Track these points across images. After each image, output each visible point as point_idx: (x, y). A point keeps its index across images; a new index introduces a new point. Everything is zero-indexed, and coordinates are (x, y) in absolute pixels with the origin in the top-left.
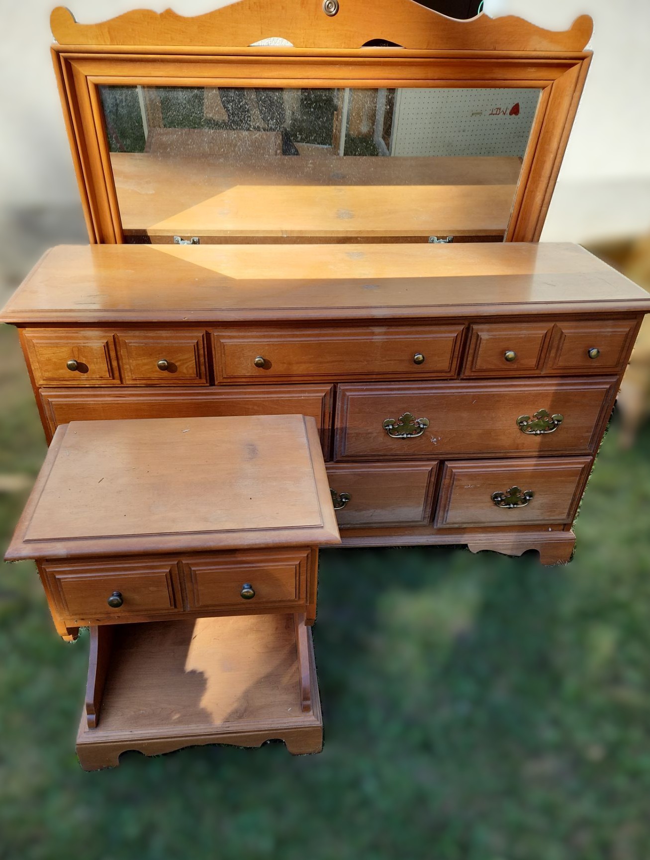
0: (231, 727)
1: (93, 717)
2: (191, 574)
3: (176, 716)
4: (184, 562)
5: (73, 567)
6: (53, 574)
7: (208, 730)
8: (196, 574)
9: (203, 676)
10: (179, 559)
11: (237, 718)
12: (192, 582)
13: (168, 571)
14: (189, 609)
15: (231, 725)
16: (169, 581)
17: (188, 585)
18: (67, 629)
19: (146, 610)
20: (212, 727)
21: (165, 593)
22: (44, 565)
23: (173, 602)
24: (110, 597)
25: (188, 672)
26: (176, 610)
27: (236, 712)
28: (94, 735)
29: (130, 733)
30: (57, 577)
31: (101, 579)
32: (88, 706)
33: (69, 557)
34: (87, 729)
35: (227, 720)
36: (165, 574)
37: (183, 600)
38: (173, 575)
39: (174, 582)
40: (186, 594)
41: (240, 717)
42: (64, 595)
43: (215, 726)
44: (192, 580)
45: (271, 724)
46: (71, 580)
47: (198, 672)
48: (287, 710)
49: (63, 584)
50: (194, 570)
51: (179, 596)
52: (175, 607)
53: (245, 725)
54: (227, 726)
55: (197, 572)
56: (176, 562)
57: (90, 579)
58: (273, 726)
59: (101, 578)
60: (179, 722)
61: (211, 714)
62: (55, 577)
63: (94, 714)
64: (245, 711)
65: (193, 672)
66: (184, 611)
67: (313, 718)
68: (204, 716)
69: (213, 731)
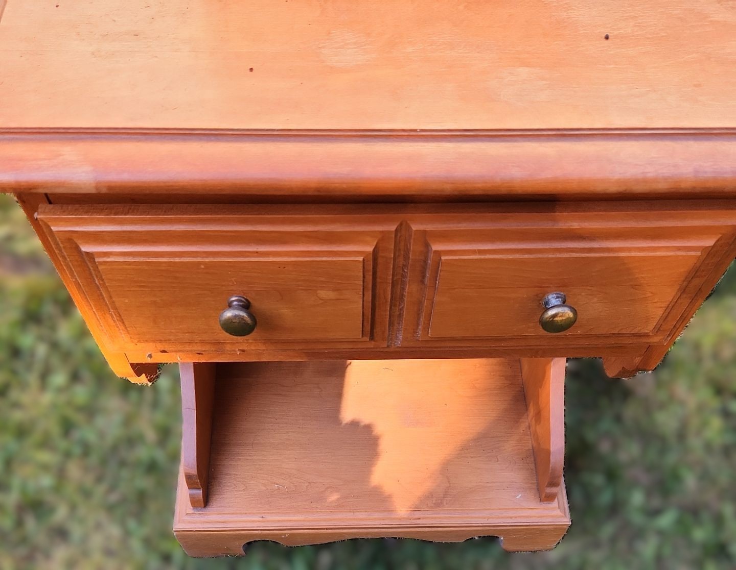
0: (423, 518)
1: (199, 493)
2: (425, 262)
3: (334, 497)
4: (414, 227)
5: (121, 222)
6: (71, 240)
7: (387, 522)
8: (438, 263)
9: (372, 431)
10: (402, 216)
11: (432, 505)
12: (422, 282)
13: (370, 249)
14: (399, 343)
15: (422, 516)
16: (369, 277)
17: (411, 289)
18: (132, 365)
19: (306, 342)
20: (393, 516)
21: (356, 304)
22: (44, 213)
23: (368, 328)
24: (224, 310)
25: (347, 424)
26: (371, 345)
27: (430, 495)
28: (202, 519)
29: (261, 519)
30: (85, 248)
31: (199, 263)
32: (189, 477)
33: (104, 191)
34: (190, 509)
35: (417, 510)
36: (361, 259)
37: (391, 324)
38: (380, 261)
39: (378, 280)
40: (401, 310)
41: (438, 505)
42: (111, 297)
43: (397, 516)
44: (424, 277)
45: (489, 518)
46: (121, 259)
47: (362, 424)
48: (516, 496)
49: (100, 268)
50: (436, 252)
51: (384, 313)
52: (372, 338)
53: (446, 518)
54: (417, 516)
55: (443, 258)
56: (393, 228)
57: (172, 260)
58: (490, 521)
59: (199, 259)
60: (339, 506)
61: (390, 496)
62: (77, 248)
63: (199, 489)
64: (446, 494)
65: (354, 424)
66: (388, 346)
67: (558, 512)
68: (379, 499)
69: (395, 523)
